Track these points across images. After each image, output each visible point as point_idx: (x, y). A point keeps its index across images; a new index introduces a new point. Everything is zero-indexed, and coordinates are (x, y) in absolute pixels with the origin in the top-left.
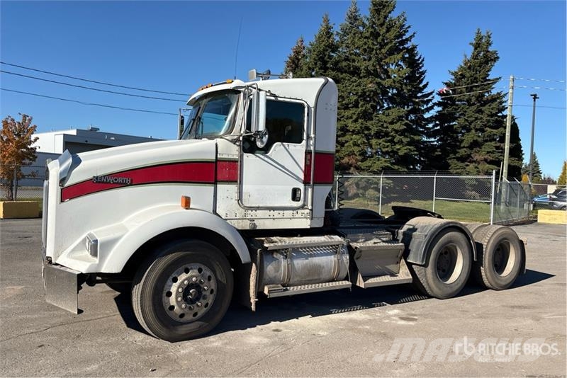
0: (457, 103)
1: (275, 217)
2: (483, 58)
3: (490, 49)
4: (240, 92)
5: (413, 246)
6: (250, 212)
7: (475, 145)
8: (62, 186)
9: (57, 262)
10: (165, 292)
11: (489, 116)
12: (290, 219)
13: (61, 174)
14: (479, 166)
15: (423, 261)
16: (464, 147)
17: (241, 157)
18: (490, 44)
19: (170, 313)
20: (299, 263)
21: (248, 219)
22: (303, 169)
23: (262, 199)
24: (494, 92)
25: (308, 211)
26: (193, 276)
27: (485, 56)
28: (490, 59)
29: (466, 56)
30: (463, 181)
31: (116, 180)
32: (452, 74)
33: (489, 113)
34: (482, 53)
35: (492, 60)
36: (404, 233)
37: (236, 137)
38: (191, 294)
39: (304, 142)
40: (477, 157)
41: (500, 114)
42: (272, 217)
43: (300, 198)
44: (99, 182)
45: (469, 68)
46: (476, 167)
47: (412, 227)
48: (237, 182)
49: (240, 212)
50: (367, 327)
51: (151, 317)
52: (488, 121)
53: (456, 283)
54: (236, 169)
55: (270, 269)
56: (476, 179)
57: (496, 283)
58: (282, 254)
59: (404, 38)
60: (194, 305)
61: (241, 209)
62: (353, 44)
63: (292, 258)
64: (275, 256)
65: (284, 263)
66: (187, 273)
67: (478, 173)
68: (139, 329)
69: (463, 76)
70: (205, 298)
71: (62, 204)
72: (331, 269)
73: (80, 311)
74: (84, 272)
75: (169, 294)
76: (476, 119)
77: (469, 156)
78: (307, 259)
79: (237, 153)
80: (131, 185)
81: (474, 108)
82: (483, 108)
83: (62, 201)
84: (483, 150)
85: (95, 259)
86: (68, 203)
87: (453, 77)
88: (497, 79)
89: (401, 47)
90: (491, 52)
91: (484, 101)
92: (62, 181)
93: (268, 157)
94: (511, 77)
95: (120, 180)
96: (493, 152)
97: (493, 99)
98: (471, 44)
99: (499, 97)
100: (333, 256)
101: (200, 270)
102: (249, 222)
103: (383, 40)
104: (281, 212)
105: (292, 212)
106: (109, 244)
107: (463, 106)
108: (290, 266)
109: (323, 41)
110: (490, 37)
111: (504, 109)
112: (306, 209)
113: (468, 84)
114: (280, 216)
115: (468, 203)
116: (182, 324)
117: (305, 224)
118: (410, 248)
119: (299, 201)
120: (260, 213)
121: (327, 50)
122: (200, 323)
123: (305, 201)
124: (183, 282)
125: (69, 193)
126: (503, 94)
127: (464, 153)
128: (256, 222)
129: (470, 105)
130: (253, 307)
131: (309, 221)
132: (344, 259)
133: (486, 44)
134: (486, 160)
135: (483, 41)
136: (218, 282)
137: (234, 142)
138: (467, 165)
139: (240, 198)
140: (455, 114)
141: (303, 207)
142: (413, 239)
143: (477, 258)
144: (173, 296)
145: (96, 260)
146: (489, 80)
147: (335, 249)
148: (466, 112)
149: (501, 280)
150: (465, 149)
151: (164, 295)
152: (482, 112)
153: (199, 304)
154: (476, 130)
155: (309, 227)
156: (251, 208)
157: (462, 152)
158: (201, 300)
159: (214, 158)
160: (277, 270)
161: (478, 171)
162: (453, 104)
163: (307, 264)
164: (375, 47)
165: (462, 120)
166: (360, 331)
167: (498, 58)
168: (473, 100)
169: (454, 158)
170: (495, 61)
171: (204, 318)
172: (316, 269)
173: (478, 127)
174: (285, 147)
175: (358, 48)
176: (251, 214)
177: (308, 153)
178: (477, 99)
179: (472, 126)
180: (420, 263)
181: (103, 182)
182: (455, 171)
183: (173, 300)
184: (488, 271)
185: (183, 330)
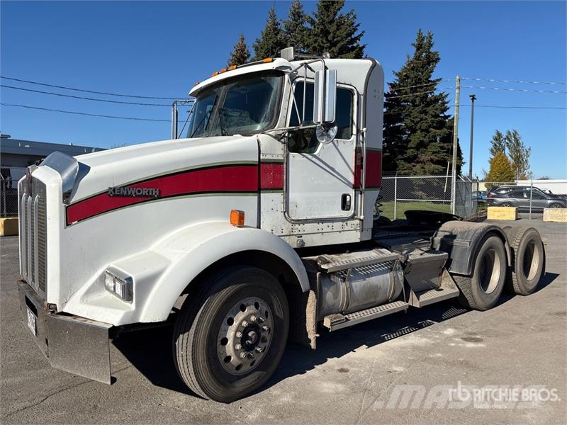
0: (403, 104)
1: (323, 231)
2: (425, 60)
3: (432, 50)
4: (282, 74)
5: (456, 255)
6: (297, 225)
7: (421, 145)
8: (67, 203)
9: (65, 311)
10: (219, 339)
11: (433, 116)
12: (340, 232)
13: (64, 186)
14: (425, 166)
15: (469, 271)
16: (411, 148)
17: (287, 157)
18: (432, 45)
19: (225, 366)
20: (358, 285)
21: (296, 235)
22: (354, 170)
23: (310, 210)
24: (436, 93)
25: (358, 222)
26: (251, 315)
27: (428, 57)
28: (432, 60)
29: (408, 57)
30: (410, 181)
31: (139, 191)
32: (397, 75)
33: (434, 114)
34: (424, 54)
35: (433, 61)
36: (442, 241)
37: (281, 132)
38: (251, 339)
39: (354, 138)
40: (423, 157)
41: (442, 115)
42: (321, 231)
43: (350, 206)
44: (117, 196)
45: (413, 69)
46: (423, 168)
47: (448, 234)
48: (282, 189)
49: (286, 228)
50: (439, 355)
51: (205, 375)
52: (433, 122)
53: (495, 292)
54: (281, 173)
55: (329, 295)
56: (424, 179)
57: (525, 288)
58: (339, 276)
59: (353, 37)
60: (254, 351)
61: (288, 223)
62: (303, 42)
63: (350, 280)
64: (332, 279)
65: (343, 286)
66: (243, 311)
67: (425, 173)
68: (185, 389)
69: (407, 77)
70: (264, 340)
71: (69, 228)
72: (387, 289)
73: (113, 380)
74: (116, 325)
75: (225, 341)
76: (422, 119)
77: (416, 157)
78: (365, 280)
79: (282, 152)
80: (160, 197)
81: (419, 108)
82: (428, 109)
83: (67, 225)
84: (429, 150)
85: (128, 304)
86: (77, 226)
87: (398, 78)
88: (439, 80)
89: (350, 46)
90: (433, 53)
91: (428, 103)
92: (67, 195)
93: (315, 156)
94: (458, 77)
95: (144, 191)
96: (438, 152)
97: (436, 100)
98: (413, 45)
99: (441, 97)
100: (388, 274)
101: (257, 306)
102: (297, 238)
103: (334, 38)
104: (330, 224)
105: (341, 223)
106: (148, 282)
107: (408, 107)
108: (349, 289)
109: (271, 38)
110: (431, 38)
111: (446, 109)
112: (357, 219)
113: (413, 85)
114: (329, 230)
115: (415, 203)
116: (239, 378)
117: (354, 237)
118: (452, 257)
119: (349, 210)
120: (308, 227)
121: (275, 48)
122: (258, 373)
123: (355, 209)
124: (241, 324)
125: (77, 212)
126: (445, 94)
127: (411, 154)
128: (304, 238)
129: (415, 106)
130: (313, 345)
131: (358, 234)
132: (400, 276)
133: (428, 45)
134: (432, 161)
135: (425, 41)
136: (275, 317)
137: (278, 137)
138: (414, 166)
139: (286, 210)
140: (400, 114)
141: (353, 218)
142: (454, 247)
143: (511, 264)
144: (230, 343)
145: (132, 306)
146: (431, 81)
147: (390, 265)
148: (411, 112)
149: (529, 285)
150: (412, 150)
151: (219, 343)
152: (426, 113)
153: (259, 349)
154: (422, 131)
155: (359, 241)
156: (299, 222)
157: (410, 152)
158: (260, 344)
159: (257, 160)
160: (336, 295)
161: (424, 171)
162: (399, 105)
163: (364, 286)
164: (325, 45)
165: (408, 121)
166: (436, 361)
167: (439, 59)
168: (418, 100)
169: (401, 159)
170: (436, 62)
171: (263, 366)
172: (374, 290)
173: (423, 128)
174: (335, 145)
175: (308, 46)
176: (300, 228)
177: (358, 151)
178: (421, 101)
179: (418, 127)
180: (466, 274)
181: (122, 196)
182: (403, 172)
183: (229, 348)
184: (519, 276)
185: (241, 385)
